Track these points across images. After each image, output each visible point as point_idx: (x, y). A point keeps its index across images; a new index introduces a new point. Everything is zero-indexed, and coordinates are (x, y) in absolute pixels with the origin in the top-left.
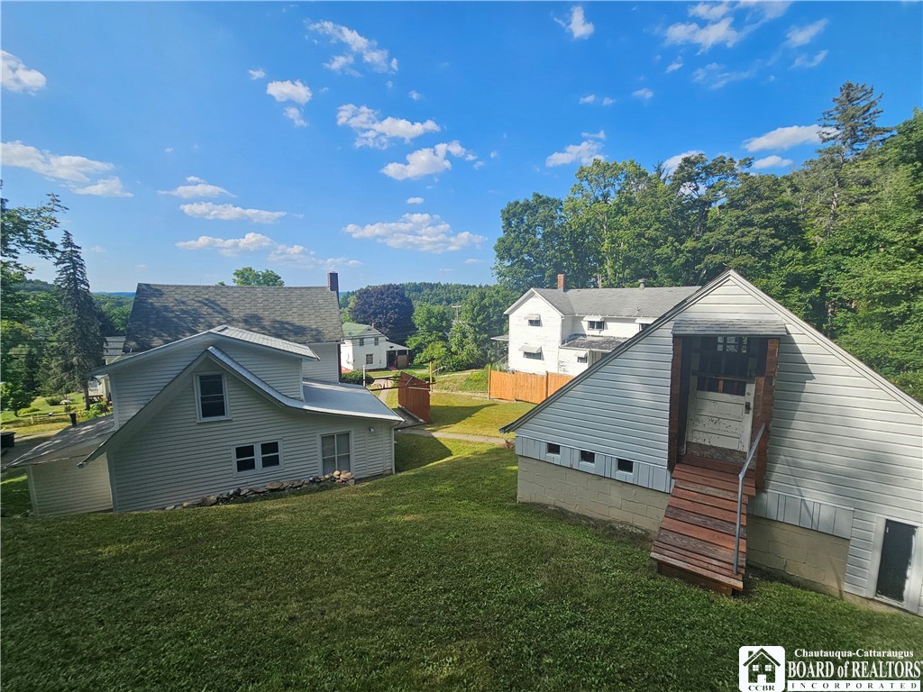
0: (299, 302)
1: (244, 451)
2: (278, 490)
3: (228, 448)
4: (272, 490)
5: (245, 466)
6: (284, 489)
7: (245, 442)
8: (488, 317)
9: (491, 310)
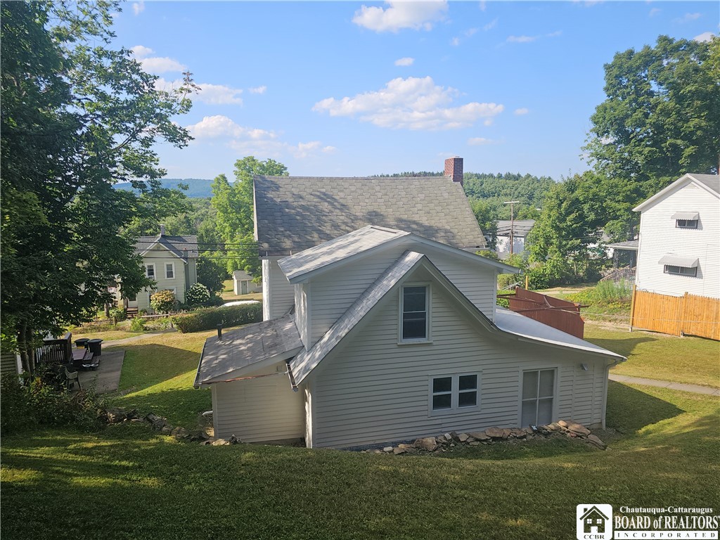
1: (442, 384)
2: (501, 439)
3: (426, 378)
4: (494, 439)
5: (442, 402)
6: (507, 439)
7: (442, 373)
8: (581, 217)
9: (586, 207)
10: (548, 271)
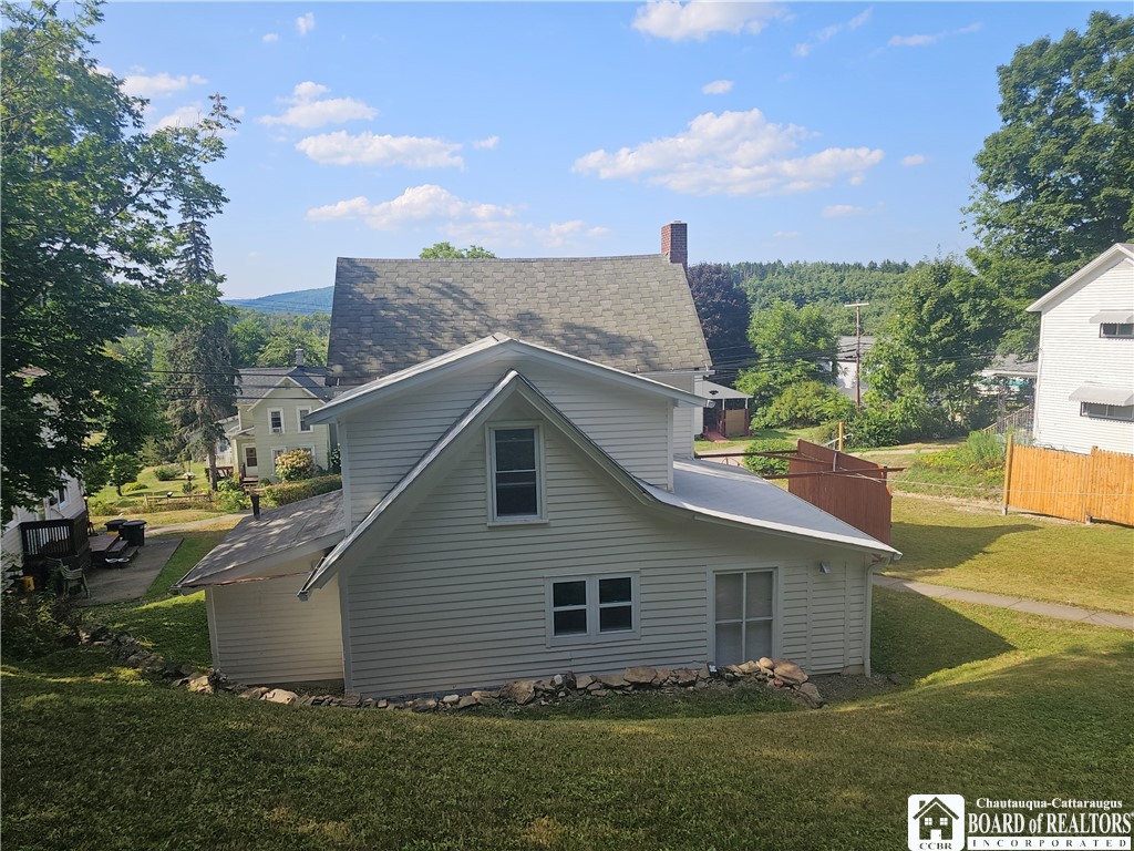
0: (613, 287)
1: (568, 592)
2: (649, 686)
3: (540, 582)
4: (637, 685)
5: (569, 623)
6: (660, 687)
7: (569, 574)
8: (958, 324)
9: (965, 307)
10: (897, 417)
